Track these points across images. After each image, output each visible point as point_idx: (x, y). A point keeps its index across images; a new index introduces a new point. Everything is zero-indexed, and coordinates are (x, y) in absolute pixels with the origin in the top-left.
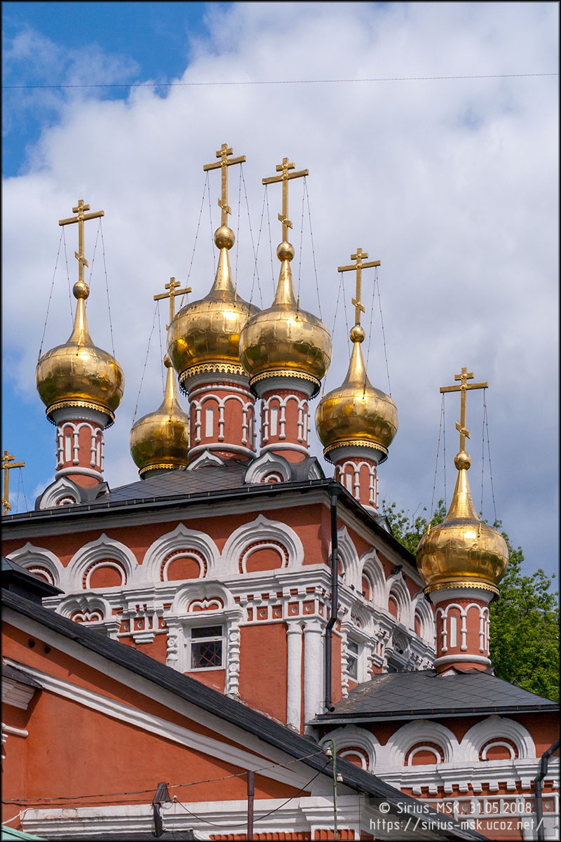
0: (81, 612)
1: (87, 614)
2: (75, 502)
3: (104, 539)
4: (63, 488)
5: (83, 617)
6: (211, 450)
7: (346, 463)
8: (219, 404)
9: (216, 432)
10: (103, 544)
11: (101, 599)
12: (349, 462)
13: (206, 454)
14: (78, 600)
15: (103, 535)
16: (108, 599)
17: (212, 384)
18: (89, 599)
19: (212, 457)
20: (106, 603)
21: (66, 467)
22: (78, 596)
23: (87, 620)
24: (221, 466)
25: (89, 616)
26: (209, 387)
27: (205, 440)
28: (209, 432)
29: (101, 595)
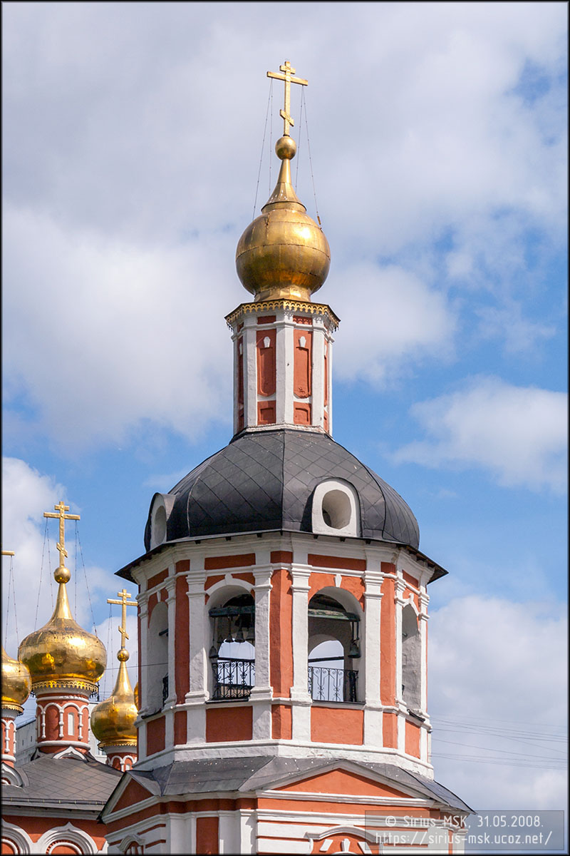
2: (9, 783)
3: (69, 826)
6: (74, 747)
7: (126, 757)
8: (78, 711)
9: (76, 733)
10: (69, 830)
12: (129, 756)
13: (70, 749)
15: (69, 823)
17: (73, 695)
19: (75, 752)
24: (84, 761)
26: (72, 697)
27: (67, 737)
28: (71, 733)
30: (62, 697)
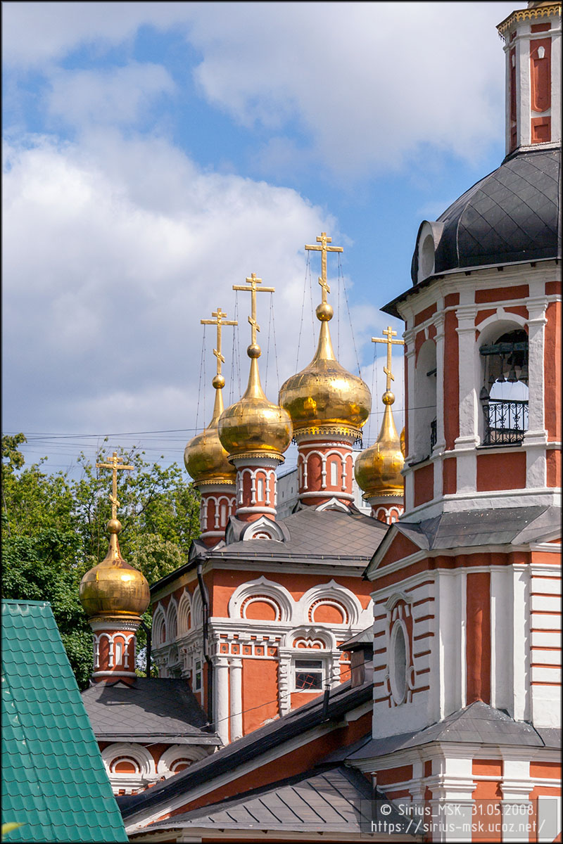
0: (304, 639)
1: (310, 641)
2: (270, 538)
3: (333, 583)
4: (263, 525)
5: (307, 643)
6: (338, 498)
7: (392, 508)
8: (342, 459)
9: (340, 483)
10: (332, 588)
11: (329, 632)
12: (395, 508)
13: (334, 501)
14: (307, 630)
15: (333, 580)
16: (334, 632)
17: (336, 442)
18: (317, 630)
19: (339, 504)
20: (333, 636)
21: (258, 506)
22: (307, 627)
23: (310, 646)
24: (348, 513)
25: (312, 644)
26: (335, 444)
27: (330, 488)
28: (334, 483)
29: (330, 630)
30: (324, 444)
